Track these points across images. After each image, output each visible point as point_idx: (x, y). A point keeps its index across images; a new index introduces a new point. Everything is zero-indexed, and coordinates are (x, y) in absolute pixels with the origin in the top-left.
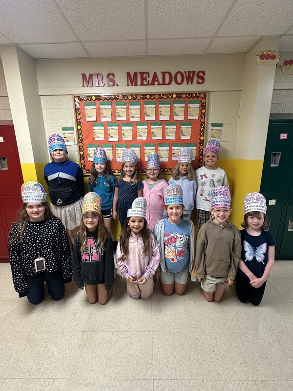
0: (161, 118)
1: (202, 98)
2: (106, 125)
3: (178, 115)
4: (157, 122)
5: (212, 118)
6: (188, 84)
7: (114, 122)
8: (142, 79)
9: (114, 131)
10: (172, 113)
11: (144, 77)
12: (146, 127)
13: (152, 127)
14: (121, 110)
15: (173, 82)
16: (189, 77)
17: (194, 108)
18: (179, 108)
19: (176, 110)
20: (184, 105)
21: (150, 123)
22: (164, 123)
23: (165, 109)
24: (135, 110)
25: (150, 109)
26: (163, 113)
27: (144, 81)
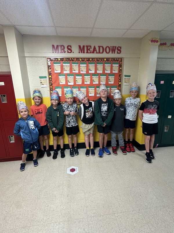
0: (98, 72)
1: (120, 61)
2: (67, 75)
3: (107, 70)
4: (96, 74)
5: (125, 72)
6: (112, 53)
7: (71, 74)
8: (87, 50)
9: (71, 79)
10: (104, 69)
11: (89, 48)
12: (90, 77)
13: (93, 77)
14: (75, 67)
15: (105, 52)
16: (113, 49)
17: (116, 66)
18: (108, 66)
19: (106, 67)
20: (110, 65)
21: (92, 75)
22: (99, 75)
23: (100, 67)
24: (83, 67)
25: (92, 67)
26: (99, 69)
27: (89, 51)
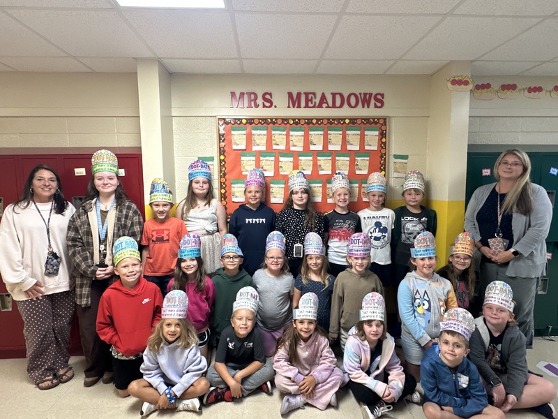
0: (331, 148)
3: (352, 145)
4: (325, 152)
5: (394, 148)
6: (363, 107)
7: (269, 151)
8: (307, 101)
9: (268, 162)
10: (345, 142)
11: (310, 98)
12: (311, 158)
13: (319, 158)
14: (279, 137)
15: (346, 105)
16: (365, 100)
17: (372, 136)
18: (353, 135)
19: (349, 138)
20: (359, 132)
21: (316, 154)
22: (334, 154)
23: (335, 137)
24: (297, 137)
25: (316, 136)
27: (310, 103)
